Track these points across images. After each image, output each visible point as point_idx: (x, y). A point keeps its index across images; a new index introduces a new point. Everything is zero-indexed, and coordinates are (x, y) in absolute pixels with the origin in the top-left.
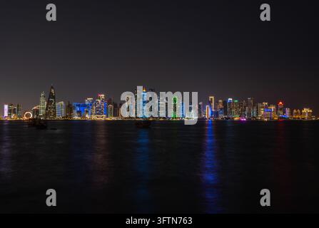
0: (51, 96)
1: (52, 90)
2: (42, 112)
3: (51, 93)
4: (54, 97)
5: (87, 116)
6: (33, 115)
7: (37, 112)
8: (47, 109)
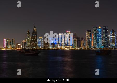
0: (34, 33)
1: (35, 29)
2: (28, 44)
3: (34, 31)
4: (36, 34)
5: (58, 47)
6: (22, 46)
7: (24, 44)
8: (31, 42)
